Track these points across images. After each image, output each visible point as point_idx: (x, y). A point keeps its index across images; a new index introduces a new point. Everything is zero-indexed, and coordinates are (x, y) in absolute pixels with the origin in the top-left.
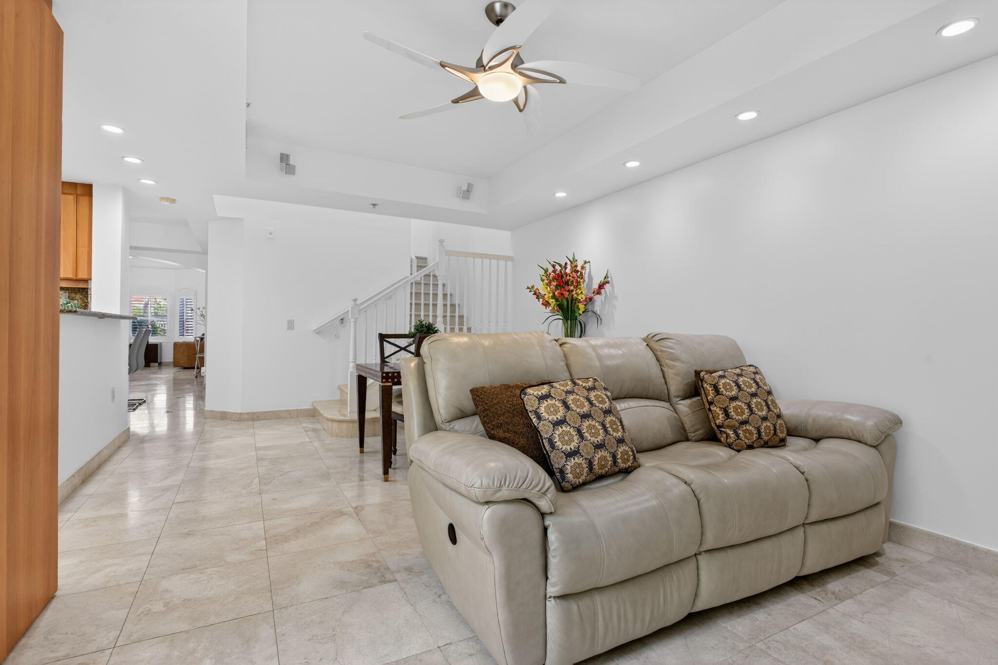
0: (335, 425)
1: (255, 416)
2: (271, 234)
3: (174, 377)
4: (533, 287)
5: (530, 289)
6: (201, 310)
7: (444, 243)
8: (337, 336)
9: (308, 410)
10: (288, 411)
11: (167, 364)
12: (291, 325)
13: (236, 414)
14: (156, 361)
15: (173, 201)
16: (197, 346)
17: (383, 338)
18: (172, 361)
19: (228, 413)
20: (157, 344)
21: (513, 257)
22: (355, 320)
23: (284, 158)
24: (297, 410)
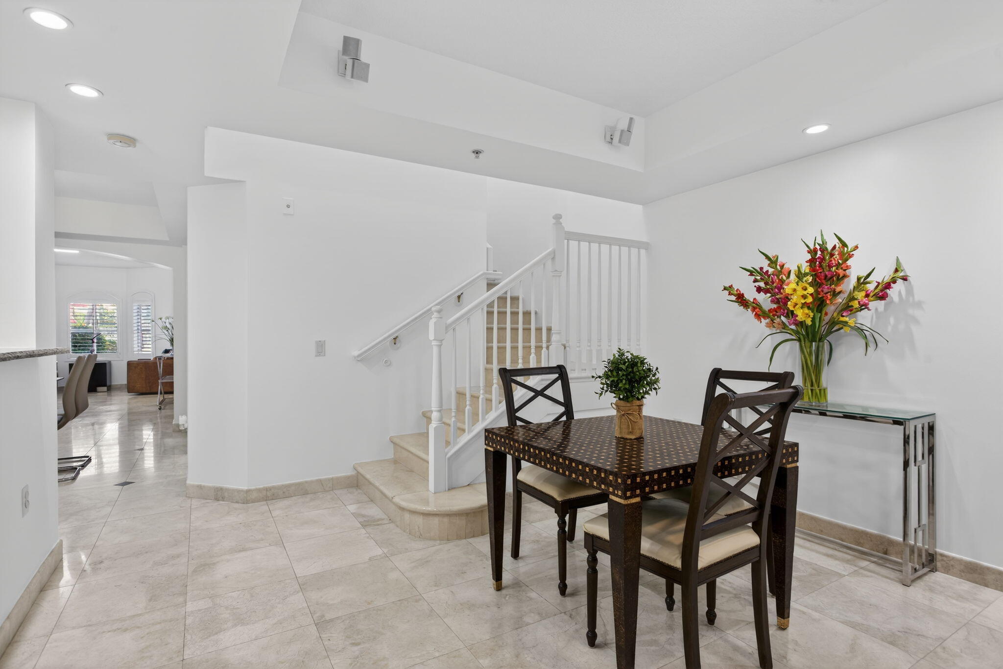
0: (419, 520)
1: (269, 494)
2: (288, 206)
3: (129, 409)
4: (731, 287)
5: (729, 289)
6: (163, 320)
7: (561, 220)
8: (388, 364)
9: (348, 477)
10: (320, 481)
11: (119, 388)
12: (321, 348)
13: (239, 491)
14: (105, 385)
15: (130, 141)
16: (160, 368)
17: (508, 377)
18: (126, 383)
19: (227, 490)
20: (105, 363)
21: (647, 244)
22: (439, 344)
23: (350, 46)
24: (332, 479)
